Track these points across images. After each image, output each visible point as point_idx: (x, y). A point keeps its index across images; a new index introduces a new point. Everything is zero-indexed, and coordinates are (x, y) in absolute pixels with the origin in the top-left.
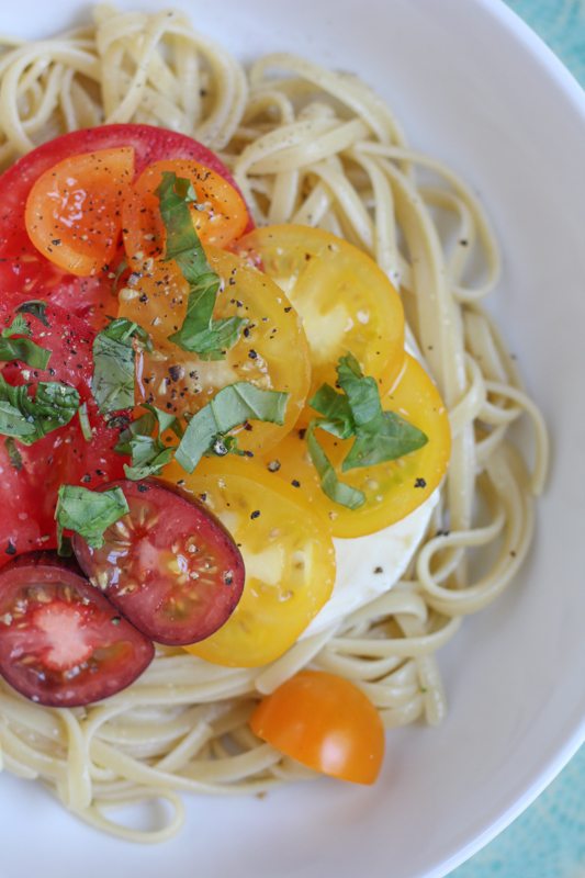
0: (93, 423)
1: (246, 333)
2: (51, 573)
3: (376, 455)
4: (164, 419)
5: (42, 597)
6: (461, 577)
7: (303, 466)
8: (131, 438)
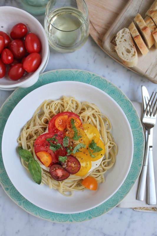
0: (63, 148)
1: (81, 137)
2: (58, 166)
3: (96, 151)
4: (71, 148)
5: (57, 168)
6: (107, 165)
7: (88, 153)
8: (67, 150)
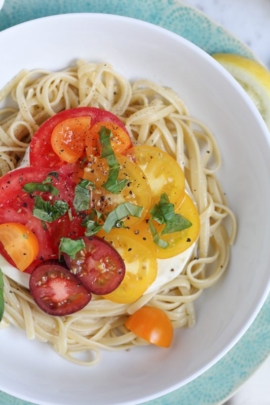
0: (73, 215)
1: (128, 185)
2: (57, 268)
3: (173, 229)
4: (99, 215)
5: (53, 276)
6: (203, 274)
7: (147, 232)
8: (86, 221)
